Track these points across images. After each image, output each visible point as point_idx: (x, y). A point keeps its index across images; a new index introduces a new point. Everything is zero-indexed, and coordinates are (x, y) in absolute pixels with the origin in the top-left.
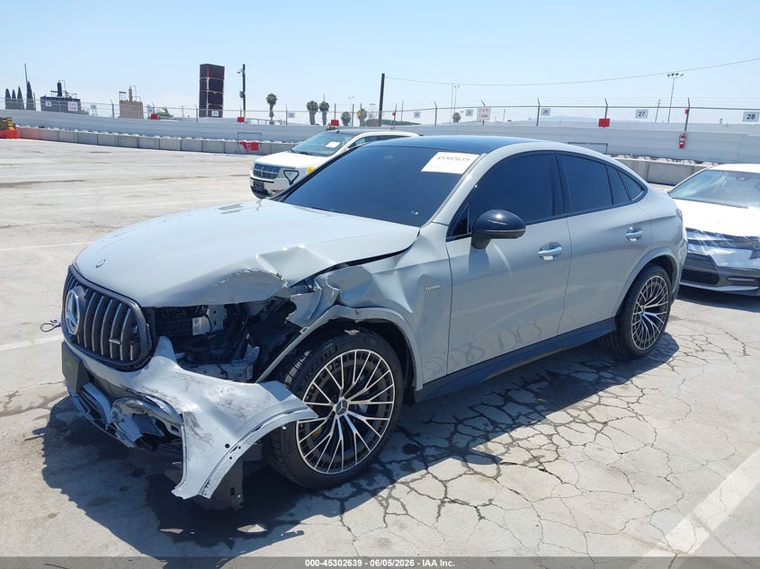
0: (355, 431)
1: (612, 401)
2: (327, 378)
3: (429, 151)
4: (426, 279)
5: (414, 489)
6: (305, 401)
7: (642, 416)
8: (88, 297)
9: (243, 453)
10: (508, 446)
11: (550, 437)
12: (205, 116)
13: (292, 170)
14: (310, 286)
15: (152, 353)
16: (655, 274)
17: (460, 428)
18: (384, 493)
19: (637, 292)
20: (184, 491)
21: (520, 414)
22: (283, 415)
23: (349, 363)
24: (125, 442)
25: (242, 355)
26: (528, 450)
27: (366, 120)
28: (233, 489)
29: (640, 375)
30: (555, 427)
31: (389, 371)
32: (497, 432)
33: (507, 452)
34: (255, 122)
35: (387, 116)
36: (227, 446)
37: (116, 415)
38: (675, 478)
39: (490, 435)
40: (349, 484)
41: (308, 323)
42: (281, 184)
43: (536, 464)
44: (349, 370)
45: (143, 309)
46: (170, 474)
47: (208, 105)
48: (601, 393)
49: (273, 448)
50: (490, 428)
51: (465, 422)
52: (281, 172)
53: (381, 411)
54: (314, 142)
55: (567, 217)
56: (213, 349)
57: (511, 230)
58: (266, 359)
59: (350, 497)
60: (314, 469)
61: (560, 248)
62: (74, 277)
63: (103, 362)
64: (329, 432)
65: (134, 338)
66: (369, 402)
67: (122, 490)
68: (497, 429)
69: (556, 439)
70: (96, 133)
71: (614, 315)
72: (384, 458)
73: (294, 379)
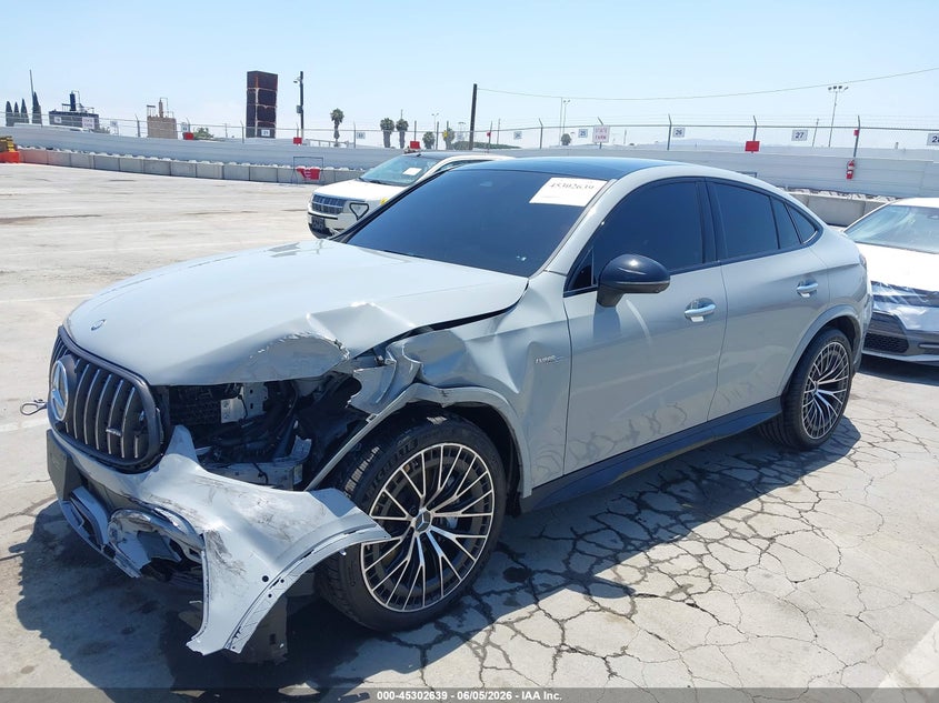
0: (441, 554)
1: (778, 508)
2: (403, 483)
3: (539, 177)
4: (536, 348)
5: (520, 633)
6: (374, 514)
7: (819, 529)
8: (79, 371)
9: (287, 588)
10: (645, 571)
11: (699, 557)
12: (253, 136)
13: (361, 203)
14: (381, 358)
15: (163, 450)
16: (832, 340)
17: (581, 545)
18: (479, 638)
19: (809, 363)
20: (202, 644)
21: (659, 526)
22: (343, 536)
23: (432, 462)
24: (127, 570)
25: (289, 450)
26: (671, 576)
27: (453, 142)
28: (273, 637)
29: (812, 473)
30: (706, 543)
31: (487, 472)
32: (629, 551)
33: (643, 579)
34: (316, 144)
35: (480, 138)
36: (265, 579)
37: (114, 533)
38: (871, 618)
39: (620, 555)
40: (433, 625)
41: (379, 408)
42: (347, 220)
43: (682, 596)
44: (432, 472)
45: (152, 389)
46: (186, 617)
47: (257, 122)
48: (763, 497)
49: (330, 579)
50: (620, 545)
51: (587, 538)
52: (347, 205)
53: (476, 526)
54: (388, 168)
55: (721, 264)
56: (249, 442)
57: (651, 282)
58: (320, 456)
59: (435, 643)
60: (386, 606)
61: (712, 307)
62: (63, 343)
63: (98, 460)
64: (405, 556)
65: (140, 427)
66: (459, 514)
67: (126, 632)
68: (631, 547)
69: (707, 561)
70: (117, 156)
71: (780, 394)
72: (480, 588)
73: (358, 485)
